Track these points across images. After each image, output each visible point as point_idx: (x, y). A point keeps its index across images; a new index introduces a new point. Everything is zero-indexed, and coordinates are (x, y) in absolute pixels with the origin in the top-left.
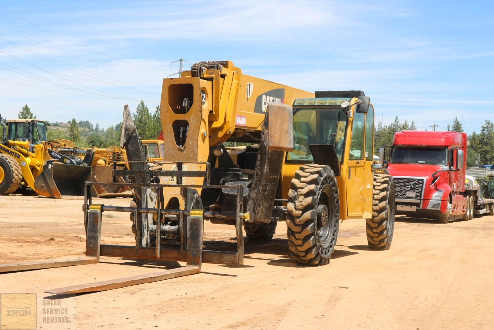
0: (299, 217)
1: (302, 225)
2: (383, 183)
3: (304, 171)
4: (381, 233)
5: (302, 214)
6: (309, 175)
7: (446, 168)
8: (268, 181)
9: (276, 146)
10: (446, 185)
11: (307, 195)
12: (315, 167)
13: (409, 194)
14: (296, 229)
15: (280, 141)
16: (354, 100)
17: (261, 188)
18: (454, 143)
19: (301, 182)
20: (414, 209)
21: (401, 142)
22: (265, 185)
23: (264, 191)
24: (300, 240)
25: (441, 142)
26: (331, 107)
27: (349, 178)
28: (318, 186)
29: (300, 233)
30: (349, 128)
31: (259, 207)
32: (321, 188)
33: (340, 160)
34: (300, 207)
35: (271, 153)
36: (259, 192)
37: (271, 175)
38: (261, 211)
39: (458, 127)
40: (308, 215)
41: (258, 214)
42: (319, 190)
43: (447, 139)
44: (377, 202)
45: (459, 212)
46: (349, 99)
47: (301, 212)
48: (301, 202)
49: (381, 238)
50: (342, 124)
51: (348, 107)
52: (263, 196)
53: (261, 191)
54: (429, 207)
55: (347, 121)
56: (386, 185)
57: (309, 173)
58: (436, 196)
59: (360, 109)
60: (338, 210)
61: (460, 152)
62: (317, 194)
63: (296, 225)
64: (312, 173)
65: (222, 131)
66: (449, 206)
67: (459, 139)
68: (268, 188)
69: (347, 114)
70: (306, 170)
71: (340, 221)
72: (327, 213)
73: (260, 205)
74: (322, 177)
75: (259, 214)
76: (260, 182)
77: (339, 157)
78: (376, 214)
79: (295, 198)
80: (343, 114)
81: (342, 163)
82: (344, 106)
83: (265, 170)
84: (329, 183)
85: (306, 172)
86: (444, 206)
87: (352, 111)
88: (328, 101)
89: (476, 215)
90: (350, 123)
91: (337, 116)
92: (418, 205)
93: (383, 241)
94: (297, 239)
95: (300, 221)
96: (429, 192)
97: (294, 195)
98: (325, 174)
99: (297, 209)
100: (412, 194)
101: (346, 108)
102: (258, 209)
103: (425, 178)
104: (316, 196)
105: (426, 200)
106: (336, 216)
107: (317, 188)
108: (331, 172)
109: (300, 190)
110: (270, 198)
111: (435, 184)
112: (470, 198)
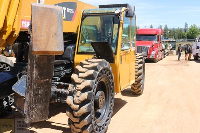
0: (77, 110)
1: (80, 117)
2: (140, 59)
3: (83, 67)
4: (140, 87)
5: (80, 108)
6: (87, 71)
7: (157, 42)
8: (39, 86)
9: (43, 50)
10: (157, 48)
11: (84, 90)
12: (93, 63)
14: (75, 120)
15: (47, 45)
16: (124, 9)
17: (33, 93)
18: (159, 33)
19: (79, 77)
21: (140, 33)
22: (36, 89)
23: (36, 95)
24: (79, 128)
25: (154, 33)
26: (107, 14)
27: (121, 64)
28: (95, 81)
29: (79, 123)
30: (121, 28)
31: (33, 110)
32: (98, 81)
33: (115, 52)
34: (78, 102)
35: (39, 58)
36: (31, 96)
37: (42, 79)
38: (35, 113)
39: (152, 27)
40: (84, 109)
41: (32, 116)
42: (96, 83)
43: (157, 31)
44: (137, 70)
45: (160, 57)
46: (120, 8)
47: (79, 106)
48: (79, 97)
49: (139, 89)
50: (116, 26)
51: (120, 13)
52: (35, 100)
53: (32, 95)
54: (151, 57)
55: (119, 23)
56: (142, 60)
57: (87, 69)
58: (153, 53)
59: (129, 15)
60: (113, 90)
61: (162, 36)
62: (93, 88)
63: (75, 116)
64: (89, 69)
65: (5, 34)
66: (158, 56)
67: (160, 31)
68: (40, 92)
69: (119, 19)
70: (85, 66)
71: (116, 93)
72: (105, 97)
73: (33, 109)
74: (98, 71)
75: (34, 116)
76: (31, 87)
77: (114, 49)
78: (137, 77)
79: (74, 92)
80: (116, 19)
81: (116, 54)
82: (117, 12)
83: (35, 75)
84: (106, 73)
85: (84, 68)
86: (156, 56)
87: (123, 17)
88: (106, 10)
89: (165, 57)
90: (121, 25)
91: (112, 20)
92: (147, 56)
93: (140, 91)
94: (77, 128)
95: (78, 114)
96: (151, 52)
97: (73, 90)
98: (102, 68)
99: (75, 103)
100: (145, 52)
101: (118, 14)
102: (32, 112)
103: (149, 46)
104: (93, 90)
105: (150, 55)
106: (112, 95)
107: (93, 82)
108: (106, 65)
109: (78, 85)
110: (44, 100)
111: (153, 48)
112: (163, 52)
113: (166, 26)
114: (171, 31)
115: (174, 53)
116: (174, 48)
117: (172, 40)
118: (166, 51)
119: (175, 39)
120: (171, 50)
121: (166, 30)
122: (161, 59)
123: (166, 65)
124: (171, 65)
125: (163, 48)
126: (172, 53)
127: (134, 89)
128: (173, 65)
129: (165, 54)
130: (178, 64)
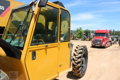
7: (106, 37)
10: (106, 41)
13: (98, 43)
18: (107, 32)
20: (99, 46)
21: (96, 32)
25: (105, 32)
43: (106, 31)
45: (108, 45)
54: (102, 45)
58: (104, 43)
61: (109, 34)
66: (106, 45)
92: (100, 45)
96: (102, 42)
100: (99, 43)
103: (101, 39)
105: (102, 44)
111: (103, 40)
112: (110, 42)
113: (114, 30)
114: (116, 32)
115: (117, 43)
116: (117, 40)
117: (116, 36)
118: (112, 42)
119: (118, 36)
120: (116, 41)
121: (114, 31)
122: (109, 46)
123: (111, 50)
124: (114, 50)
125: (110, 41)
126: (116, 43)
127: (75, 74)
128: (115, 50)
129: (111, 44)
130: (118, 50)
